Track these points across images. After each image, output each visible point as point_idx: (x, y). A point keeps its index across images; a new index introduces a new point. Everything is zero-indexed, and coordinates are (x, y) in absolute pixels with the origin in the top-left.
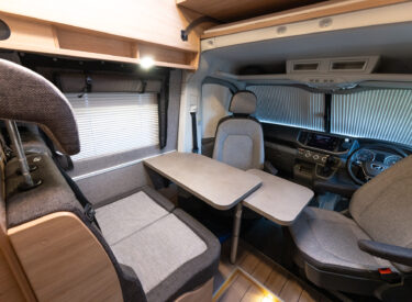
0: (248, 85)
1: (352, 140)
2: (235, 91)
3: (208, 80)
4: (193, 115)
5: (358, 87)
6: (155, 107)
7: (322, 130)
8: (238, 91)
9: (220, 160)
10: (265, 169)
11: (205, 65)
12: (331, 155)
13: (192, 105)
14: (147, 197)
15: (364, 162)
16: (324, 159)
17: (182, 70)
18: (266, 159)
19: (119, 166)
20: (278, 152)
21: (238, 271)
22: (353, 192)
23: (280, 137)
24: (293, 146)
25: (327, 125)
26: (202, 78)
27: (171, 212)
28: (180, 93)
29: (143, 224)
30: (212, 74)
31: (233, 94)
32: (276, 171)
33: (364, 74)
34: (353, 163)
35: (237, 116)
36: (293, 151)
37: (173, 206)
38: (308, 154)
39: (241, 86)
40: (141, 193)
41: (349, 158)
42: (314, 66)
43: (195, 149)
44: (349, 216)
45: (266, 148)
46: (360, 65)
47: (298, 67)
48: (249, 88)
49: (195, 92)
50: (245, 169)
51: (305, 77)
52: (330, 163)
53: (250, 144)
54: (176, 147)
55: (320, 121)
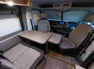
1: (67, 22)
2: (41, 12)
3: (33, 9)
4: (31, 20)
5: (68, 10)
6: (18, 19)
8: (42, 12)
9: (40, 31)
10: (51, 31)
11: (31, 5)
12: (64, 26)
13: (30, 17)
14: (22, 45)
15: (70, 27)
16: (62, 27)
17: (24, 6)
18: (51, 29)
19: (10, 38)
20: (53, 27)
21: (48, 55)
22: (69, 33)
23: (53, 23)
24: (56, 25)
25: (62, 20)
27: (29, 47)
28: (25, 14)
29: (22, 53)
30: (34, 8)
31: (41, 13)
32: (53, 32)
33: (70, 7)
34: (68, 27)
35: (42, 19)
36: (56, 26)
37: (30, 45)
38: (59, 26)
39: (42, 11)
40: (20, 44)
41: (67, 26)
42: (59, 5)
43: (33, 29)
44: (69, 38)
45: (50, 26)
46: (69, 5)
47: (56, 5)
48: (44, 11)
49: (30, 13)
50: (46, 32)
52: (64, 28)
54: (27, 29)
55: (61, 18)
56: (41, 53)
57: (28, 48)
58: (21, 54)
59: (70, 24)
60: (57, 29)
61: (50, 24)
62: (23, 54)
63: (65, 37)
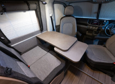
1: (107, 21)
4: (51, 17)
7: (96, 18)
8: (67, 6)
12: (99, 27)
14: (40, 48)
15: (110, 28)
16: (97, 28)
18: (77, 30)
20: (81, 28)
22: (107, 39)
23: (81, 22)
24: (86, 25)
25: (98, 16)
27: (48, 52)
31: (65, 7)
34: (107, 29)
35: (67, 16)
37: (48, 50)
38: (91, 27)
39: (67, 4)
41: (105, 28)
43: (54, 30)
44: (105, 46)
48: (70, 4)
52: (98, 30)
53: (72, 26)
54: (47, 30)
55: (96, 15)
56: (61, 61)
57: (46, 52)
58: (38, 59)
59: (111, 24)
60: (87, 32)
61: (77, 23)
62: (40, 58)
63: (98, 44)
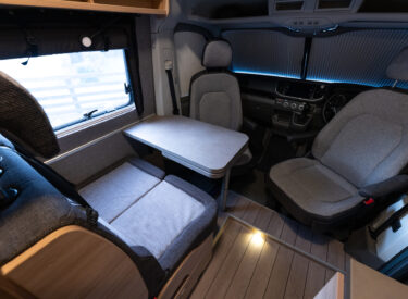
0: (223, 30)
26: (174, 25)
51: (287, 19)
